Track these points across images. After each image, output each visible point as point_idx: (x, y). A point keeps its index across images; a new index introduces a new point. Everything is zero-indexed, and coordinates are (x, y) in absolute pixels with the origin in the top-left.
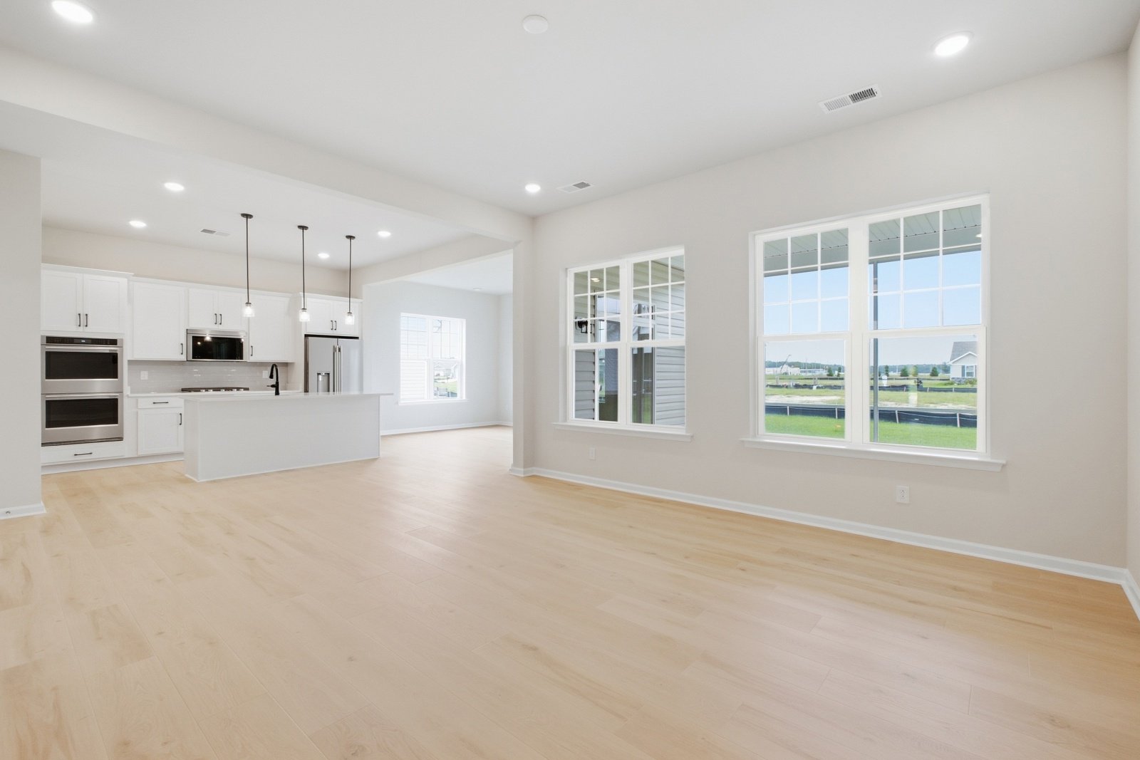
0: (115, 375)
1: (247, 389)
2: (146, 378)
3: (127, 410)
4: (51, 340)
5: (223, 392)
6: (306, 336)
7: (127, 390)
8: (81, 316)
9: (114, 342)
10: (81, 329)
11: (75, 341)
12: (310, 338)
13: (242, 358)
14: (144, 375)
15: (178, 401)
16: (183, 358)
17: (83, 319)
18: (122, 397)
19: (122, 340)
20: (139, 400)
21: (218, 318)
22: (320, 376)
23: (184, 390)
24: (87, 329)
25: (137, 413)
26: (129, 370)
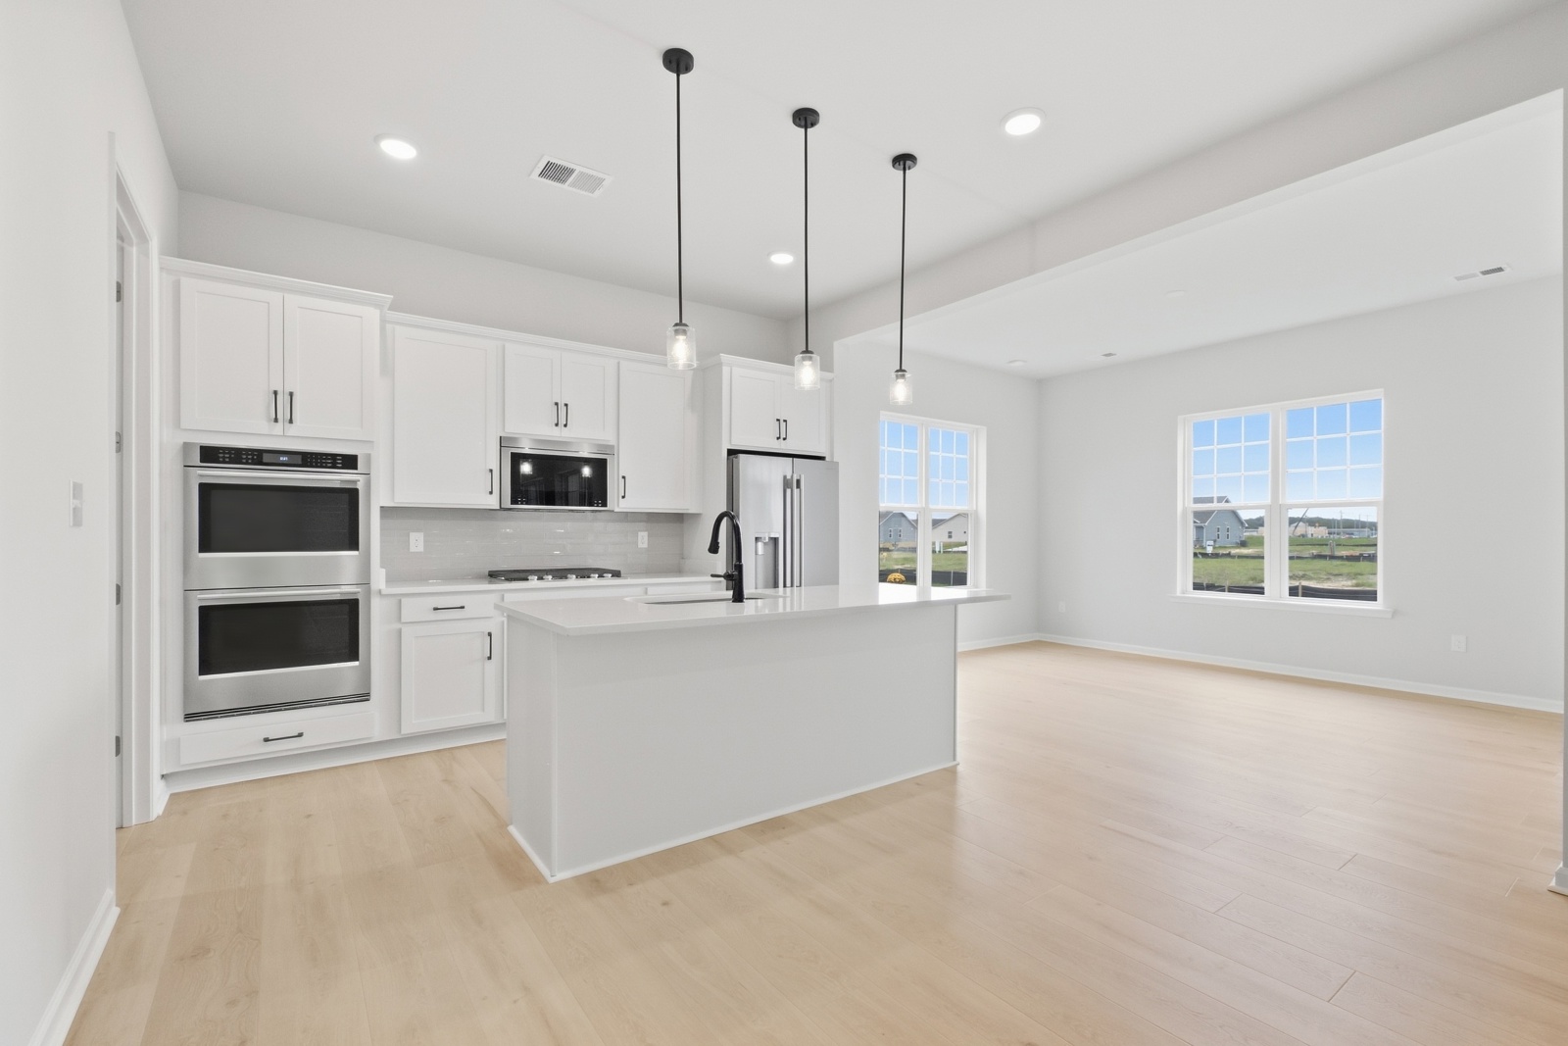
0: (353, 543)
1: (616, 574)
2: (421, 548)
3: (376, 628)
4: (210, 455)
5: (572, 580)
6: (732, 453)
7: (379, 579)
8: (279, 397)
9: (350, 462)
10: (278, 428)
11: (266, 458)
12: (742, 456)
13: (604, 504)
14: (417, 542)
15: (486, 602)
16: (492, 502)
17: (282, 405)
18: (368, 593)
19: (368, 457)
20: (404, 601)
21: (561, 413)
22: (760, 544)
23: (493, 575)
24: (292, 430)
25: (400, 632)
26: (382, 529)
